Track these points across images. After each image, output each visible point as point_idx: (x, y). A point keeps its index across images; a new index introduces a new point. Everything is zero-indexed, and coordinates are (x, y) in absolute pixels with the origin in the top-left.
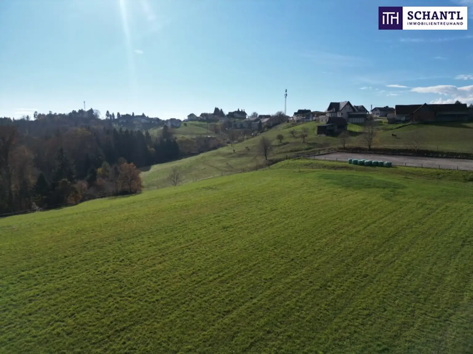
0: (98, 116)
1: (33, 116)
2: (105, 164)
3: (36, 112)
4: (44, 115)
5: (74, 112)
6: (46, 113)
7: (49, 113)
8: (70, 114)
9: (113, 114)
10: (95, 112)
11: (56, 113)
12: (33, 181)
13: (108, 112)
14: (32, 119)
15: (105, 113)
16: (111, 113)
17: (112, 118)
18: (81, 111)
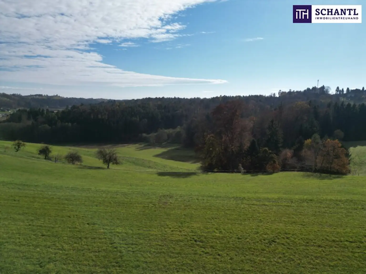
0: (329, 91)
1: (278, 93)
2: (317, 136)
3: (280, 91)
4: (285, 92)
5: (308, 89)
6: (287, 91)
7: (289, 91)
8: (305, 91)
9: (343, 89)
10: (326, 88)
11: (294, 91)
12: (247, 145)
13: (338, 88)
14: (277, 96)
15: (336, 88)
16: (341, 89)
17: (341, 93)
18: (314, 88)
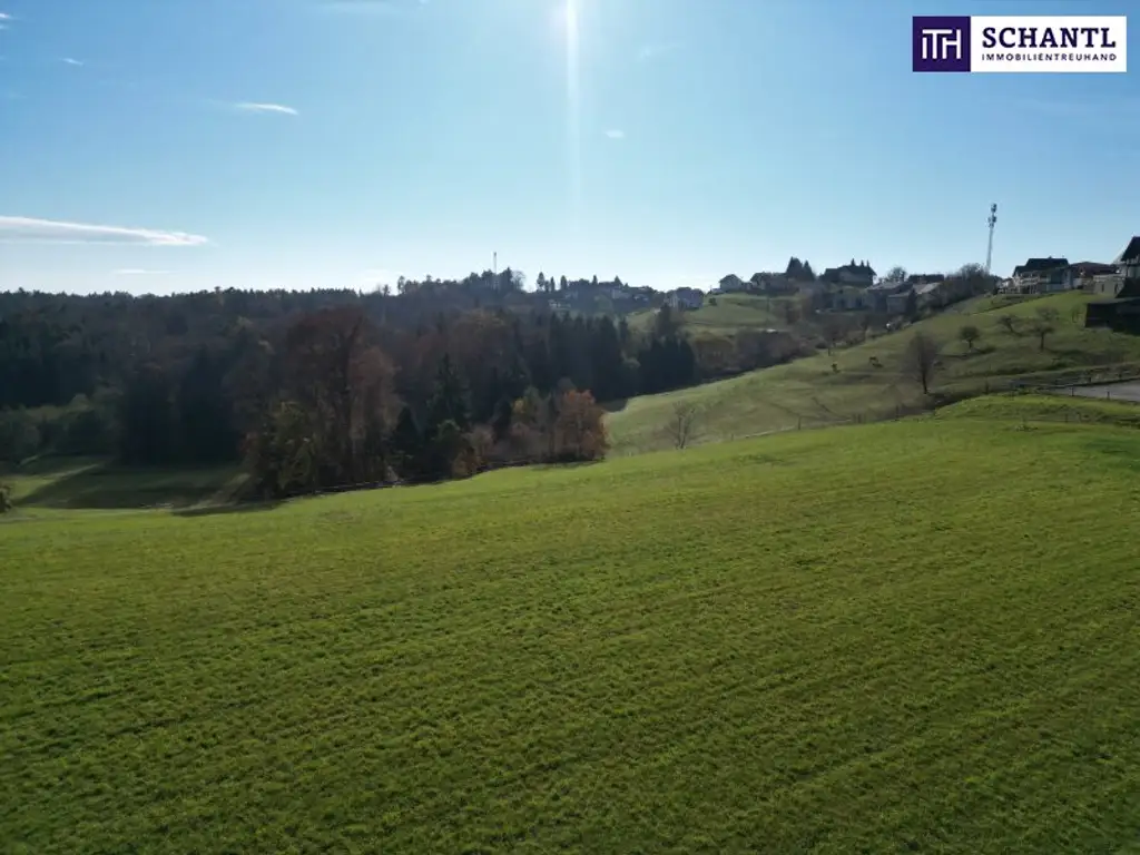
12: (390, 421)
